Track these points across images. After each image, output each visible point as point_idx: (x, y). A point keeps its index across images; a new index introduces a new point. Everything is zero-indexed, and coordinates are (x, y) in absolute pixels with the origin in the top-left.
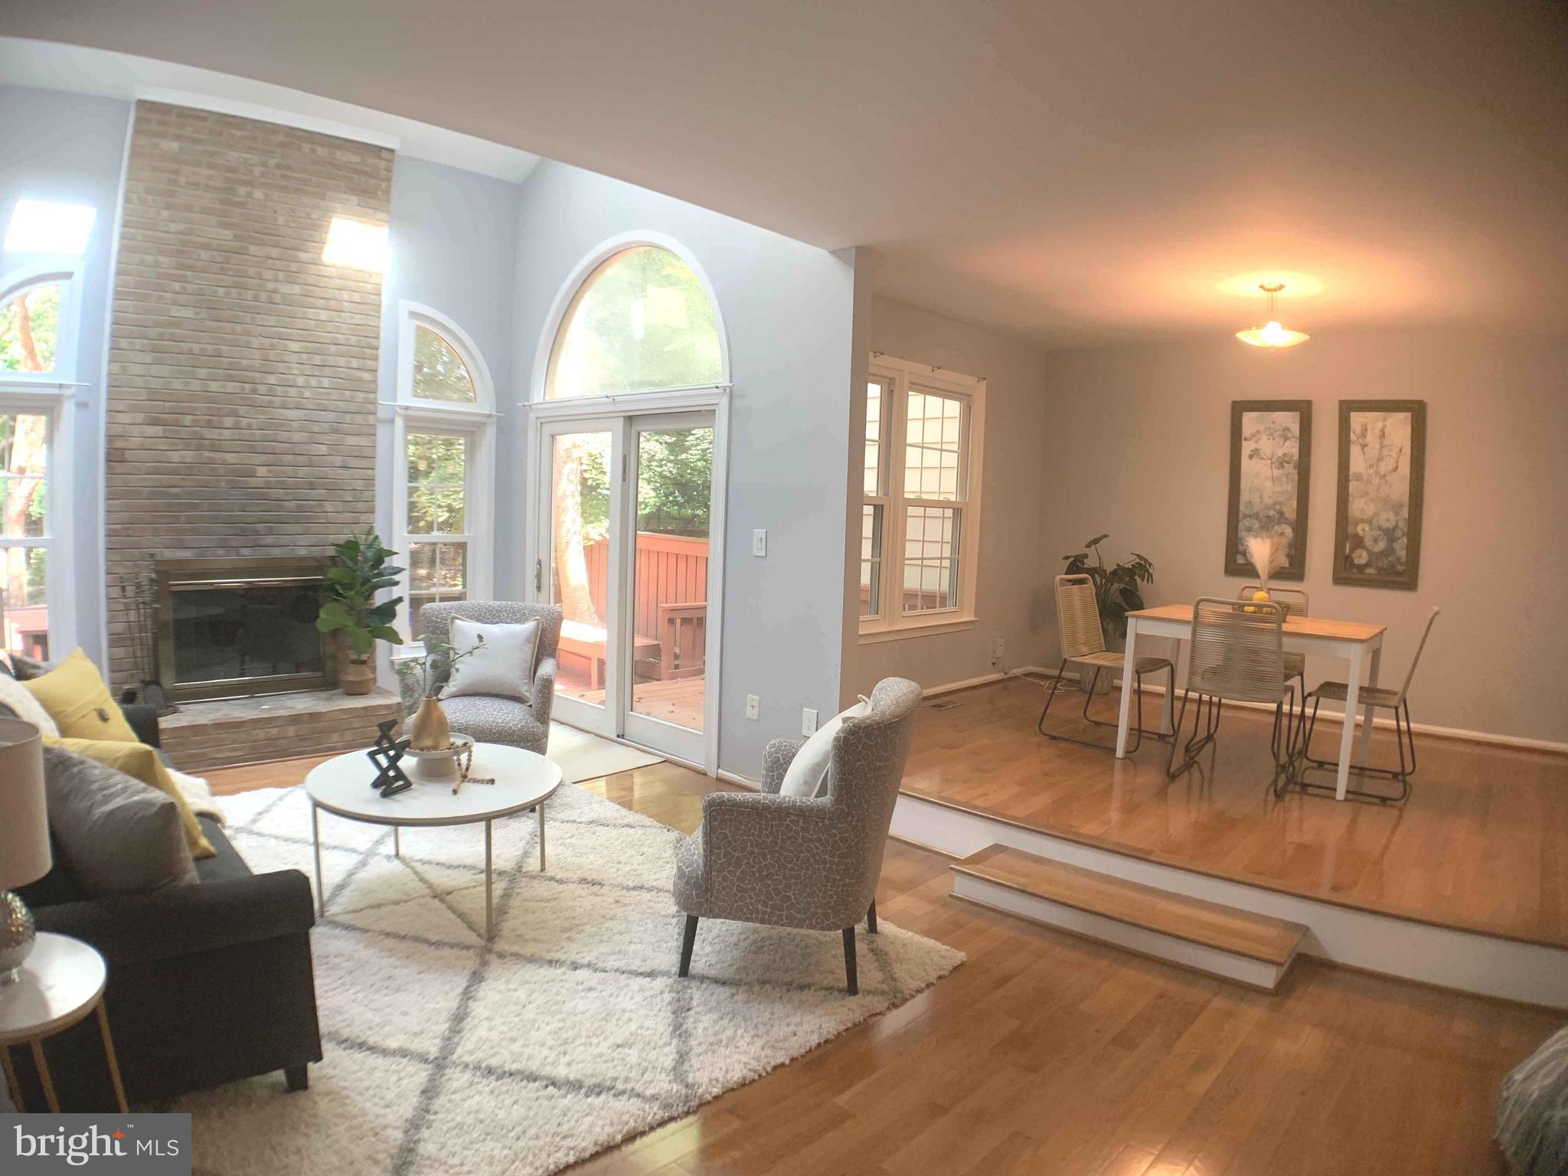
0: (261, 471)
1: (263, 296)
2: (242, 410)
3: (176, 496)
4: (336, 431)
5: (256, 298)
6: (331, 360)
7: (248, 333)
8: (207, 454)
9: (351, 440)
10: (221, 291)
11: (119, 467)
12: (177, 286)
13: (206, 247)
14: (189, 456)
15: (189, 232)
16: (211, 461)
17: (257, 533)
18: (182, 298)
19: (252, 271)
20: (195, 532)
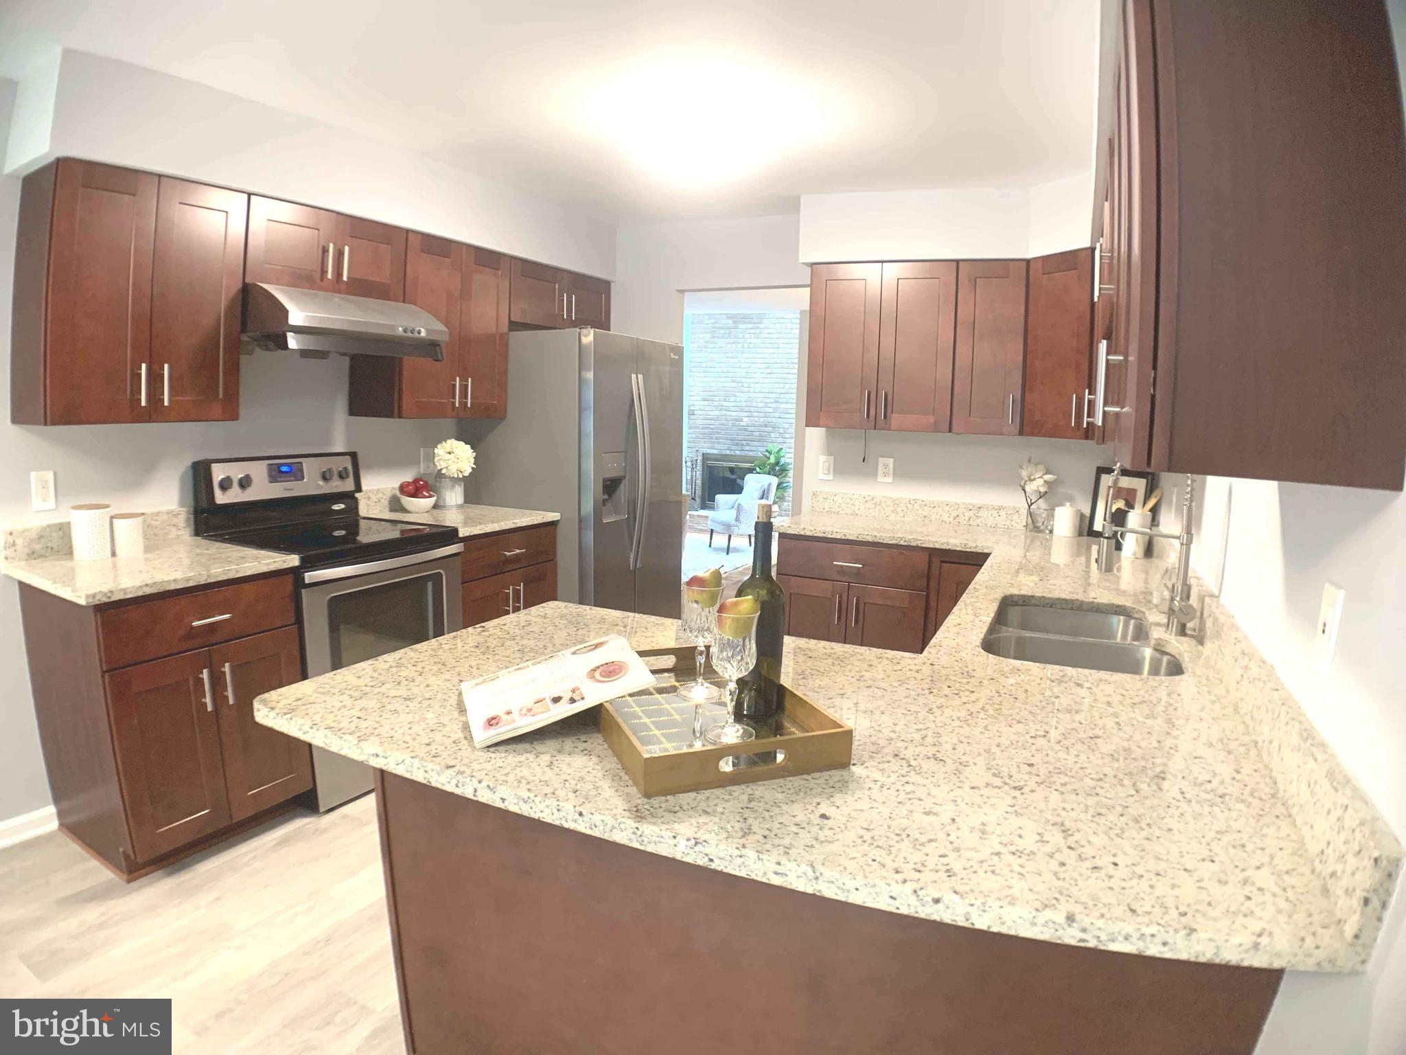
0: (745, 419)
1: (746, 346)
2: (738, 394)
3: (712, 429)
4: (777, 402)
5: (743, 347)
6: (774, 371)
7: (740, 362)
8: (724, 412)
9: (783, 406)
10: (729, 346)
11: (692, 417)
12: (712, 345)
13: (722, 328)
14: (717, 413)
15: (716, 323)
16: (726, 415)
17: (743, 445)
18: (714, 350)
19: (741, 336)
20: (719, 443)
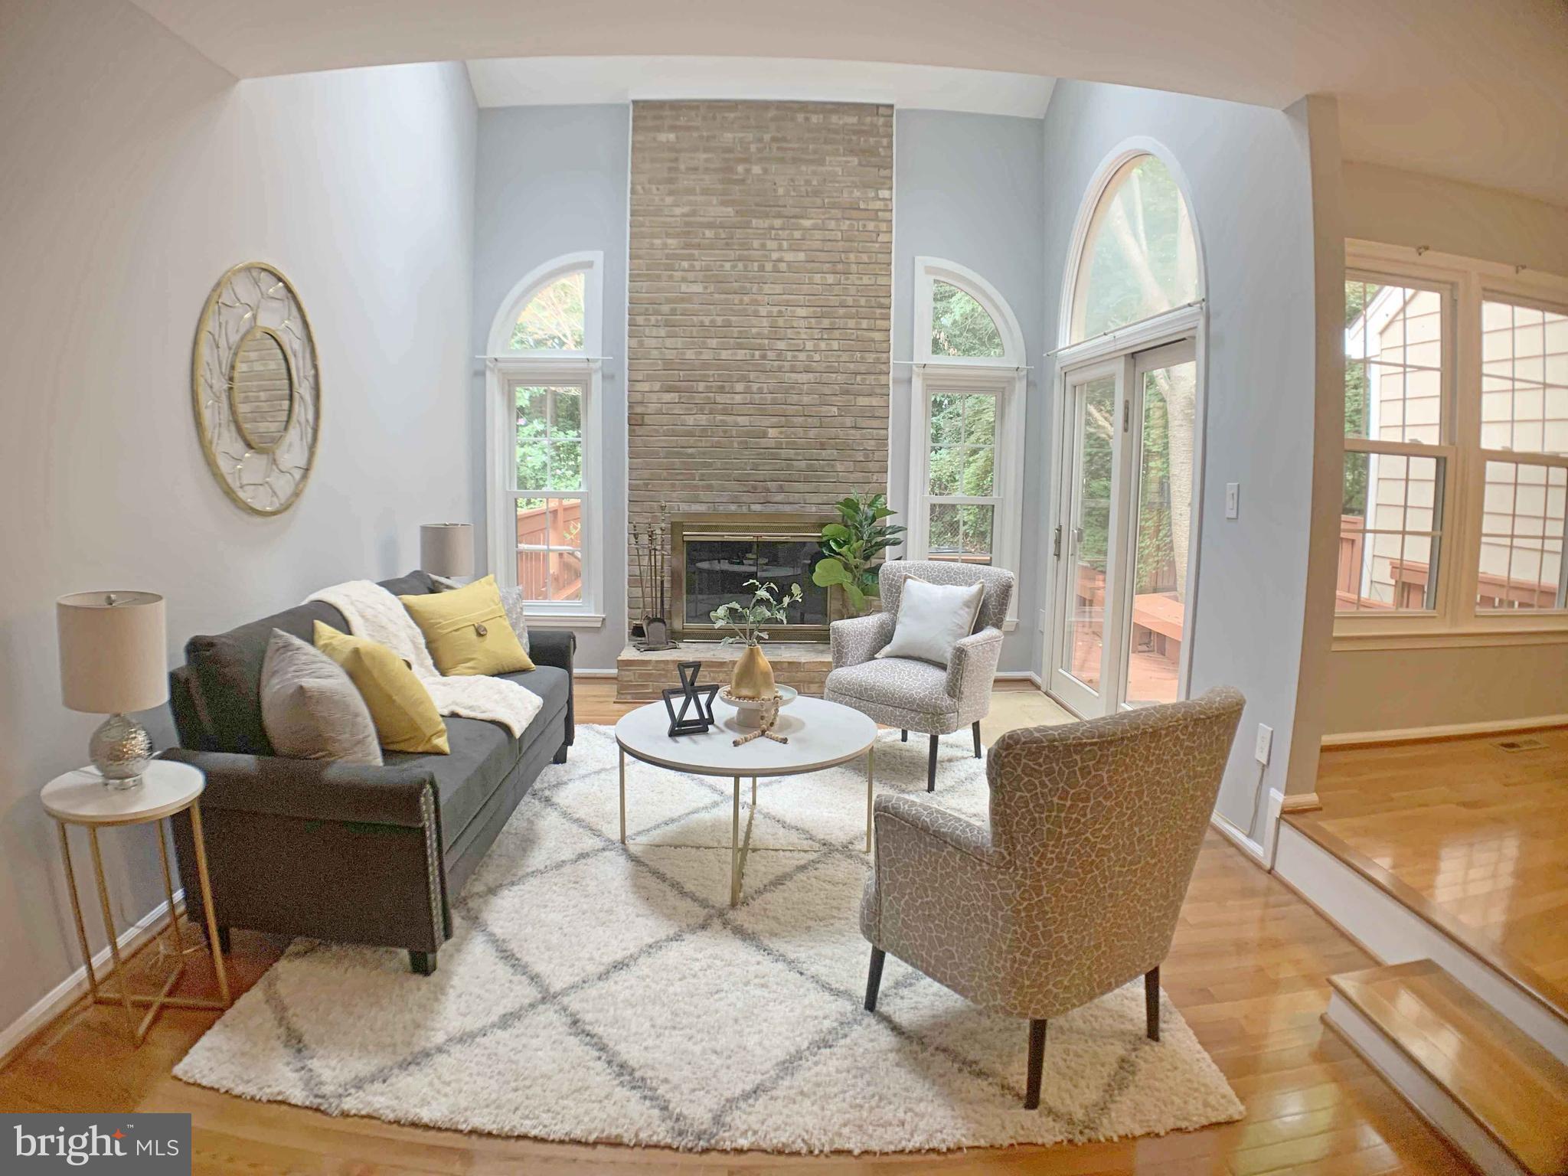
0: (772, 432)
1: (769, 267)
2: (752, 376)
3: (691, 456)
4: (847, 392)
5: (762, 269)
6: (840, 323)
7: (755, 302)
8: (719, 418)
9: (863, 401)
10: (728, 266)
11: (639, 430)
12: (685, 264)
13: (710, 225)
14: (703, 419)
15: (693, 213)
16: (724, 423)
17: (768, 491)
18: (691, 276)
19: (756, 244)
20: (710, 488)
